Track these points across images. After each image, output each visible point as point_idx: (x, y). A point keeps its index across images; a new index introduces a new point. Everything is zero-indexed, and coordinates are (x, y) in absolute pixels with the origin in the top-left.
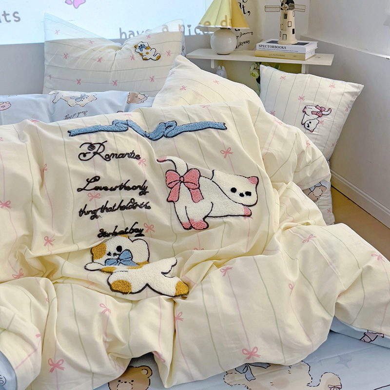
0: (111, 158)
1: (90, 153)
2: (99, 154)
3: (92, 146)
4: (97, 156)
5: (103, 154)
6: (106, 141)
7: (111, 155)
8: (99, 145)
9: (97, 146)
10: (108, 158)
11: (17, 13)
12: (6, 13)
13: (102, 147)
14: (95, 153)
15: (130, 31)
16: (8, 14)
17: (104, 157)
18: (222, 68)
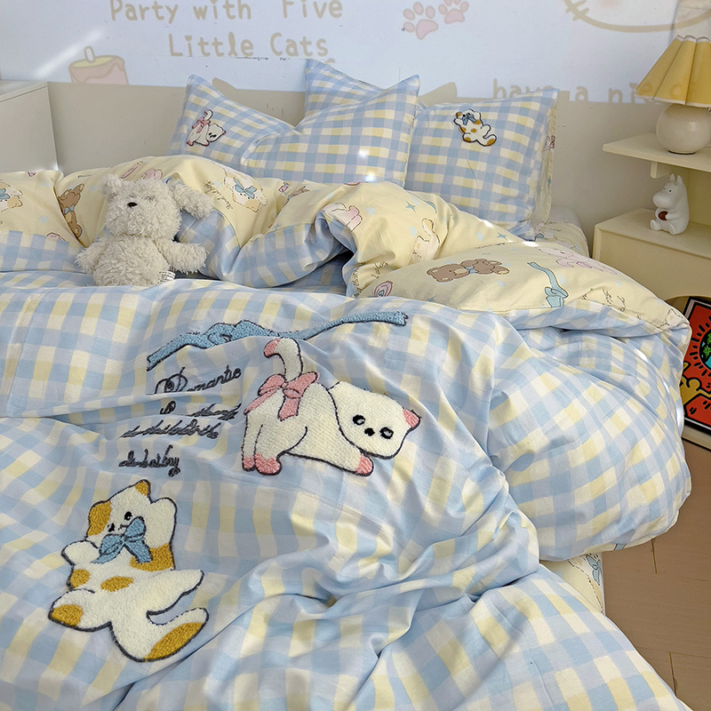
11: (324, 41)
12: (307, 40)
15: (512, 87)
16: (310, 43)
18: (676, 178)
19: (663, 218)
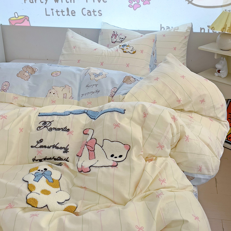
0: (52, 130)
1: (42, 126)
2: (47, 127)
3: (45, 123)
4: (46, 128)
5: (49, 128)
6: (53, 121)
7: (53, 128)
8: (49, 122)
9: (48, 123)
10: (51, 129)
11: (101, 11)
12: (95, 10)
13: (50, 123)
14: (45, 127)
17: (49, 129)
18: (223, 59)
19: (219, 72)
